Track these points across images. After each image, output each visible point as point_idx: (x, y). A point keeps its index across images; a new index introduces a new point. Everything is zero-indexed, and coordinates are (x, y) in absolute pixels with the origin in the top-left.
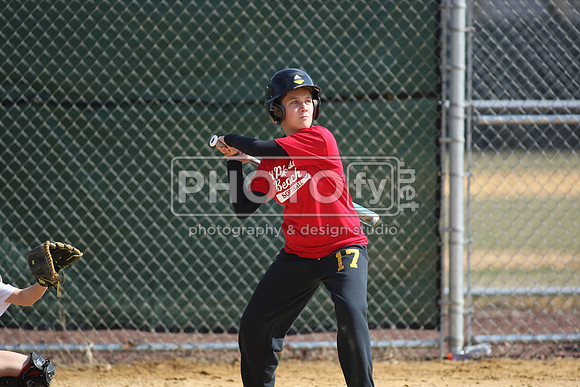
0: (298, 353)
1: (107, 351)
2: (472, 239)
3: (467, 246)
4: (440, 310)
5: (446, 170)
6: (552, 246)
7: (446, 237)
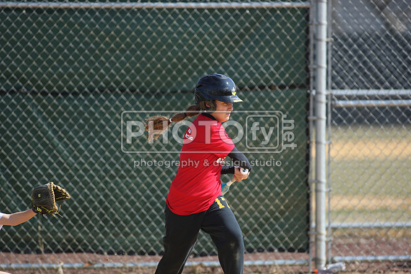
0: (209, 269)
1: (73, 268)
2: (331, 188)
3: (328, 193)
4: (309, 239)
5: (313, 139)
6: (389, 193)
7: (313, 187)
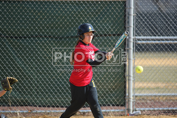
0: (82, 113)
1: (23, 113)
2: (135, 79)
3: (134, 81)
4: (125, 101)
5: (127, 58)
6: (160, 81)
7: (127, 78)
